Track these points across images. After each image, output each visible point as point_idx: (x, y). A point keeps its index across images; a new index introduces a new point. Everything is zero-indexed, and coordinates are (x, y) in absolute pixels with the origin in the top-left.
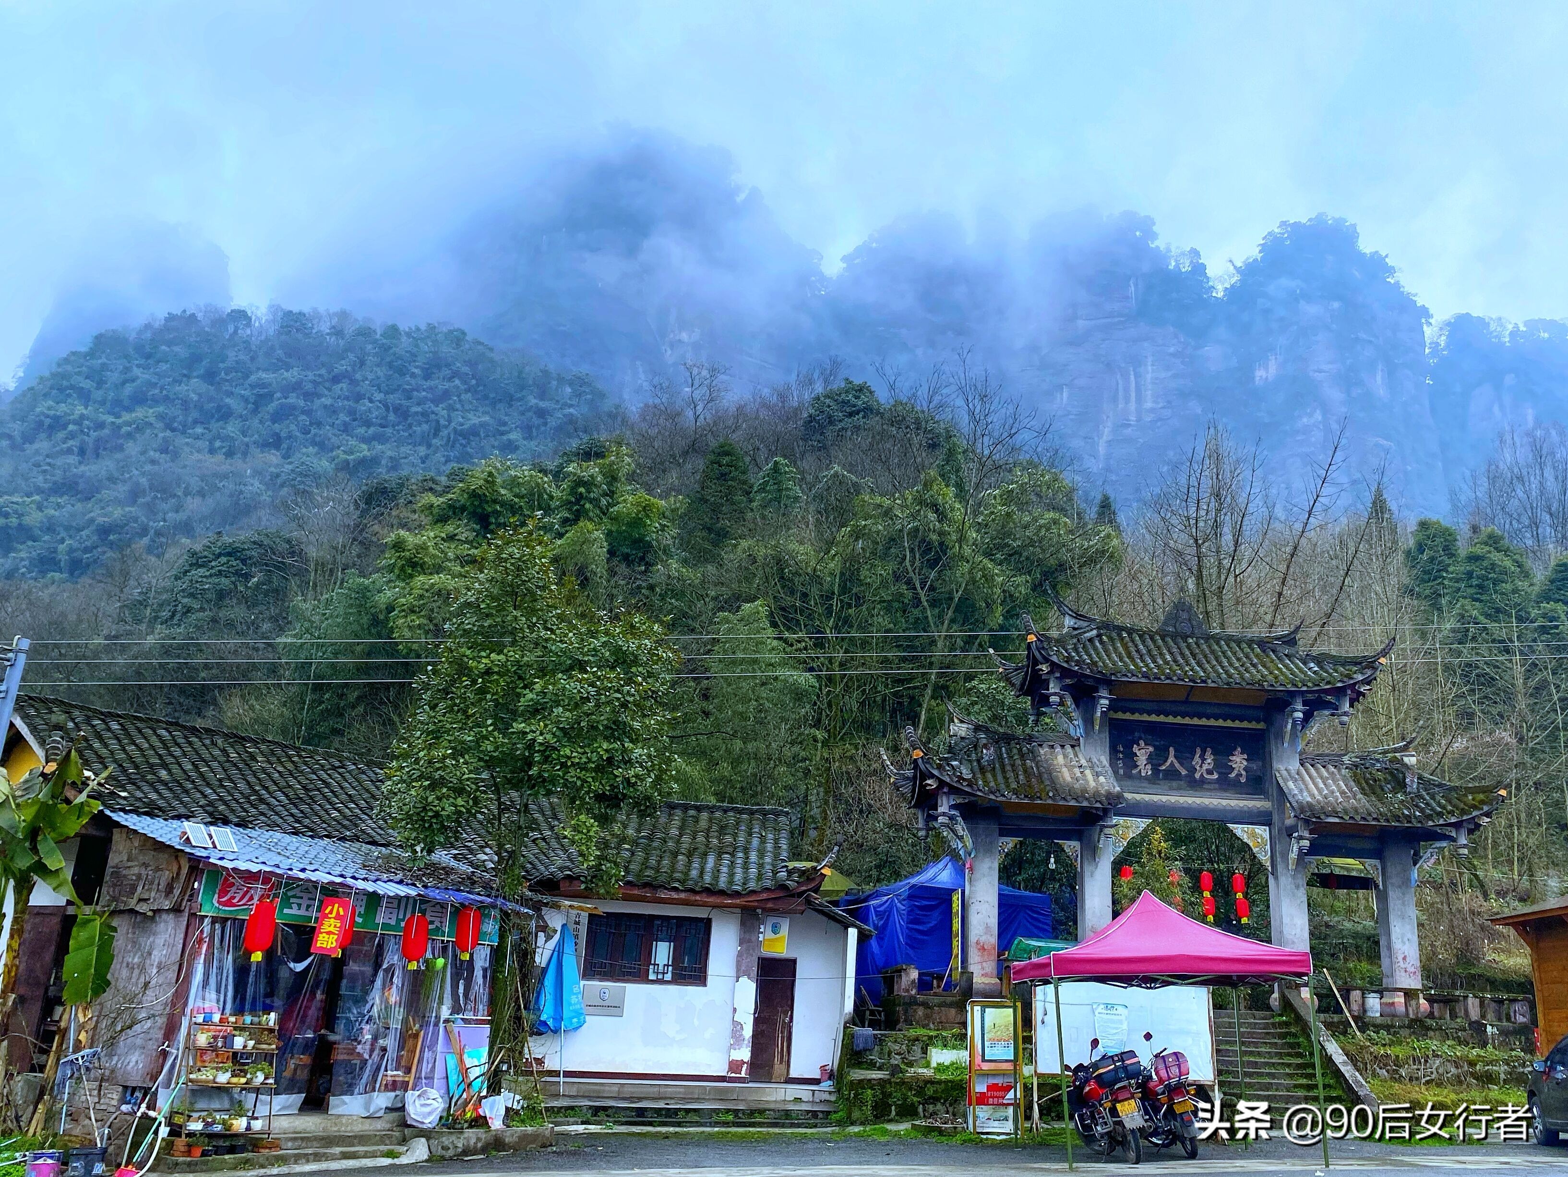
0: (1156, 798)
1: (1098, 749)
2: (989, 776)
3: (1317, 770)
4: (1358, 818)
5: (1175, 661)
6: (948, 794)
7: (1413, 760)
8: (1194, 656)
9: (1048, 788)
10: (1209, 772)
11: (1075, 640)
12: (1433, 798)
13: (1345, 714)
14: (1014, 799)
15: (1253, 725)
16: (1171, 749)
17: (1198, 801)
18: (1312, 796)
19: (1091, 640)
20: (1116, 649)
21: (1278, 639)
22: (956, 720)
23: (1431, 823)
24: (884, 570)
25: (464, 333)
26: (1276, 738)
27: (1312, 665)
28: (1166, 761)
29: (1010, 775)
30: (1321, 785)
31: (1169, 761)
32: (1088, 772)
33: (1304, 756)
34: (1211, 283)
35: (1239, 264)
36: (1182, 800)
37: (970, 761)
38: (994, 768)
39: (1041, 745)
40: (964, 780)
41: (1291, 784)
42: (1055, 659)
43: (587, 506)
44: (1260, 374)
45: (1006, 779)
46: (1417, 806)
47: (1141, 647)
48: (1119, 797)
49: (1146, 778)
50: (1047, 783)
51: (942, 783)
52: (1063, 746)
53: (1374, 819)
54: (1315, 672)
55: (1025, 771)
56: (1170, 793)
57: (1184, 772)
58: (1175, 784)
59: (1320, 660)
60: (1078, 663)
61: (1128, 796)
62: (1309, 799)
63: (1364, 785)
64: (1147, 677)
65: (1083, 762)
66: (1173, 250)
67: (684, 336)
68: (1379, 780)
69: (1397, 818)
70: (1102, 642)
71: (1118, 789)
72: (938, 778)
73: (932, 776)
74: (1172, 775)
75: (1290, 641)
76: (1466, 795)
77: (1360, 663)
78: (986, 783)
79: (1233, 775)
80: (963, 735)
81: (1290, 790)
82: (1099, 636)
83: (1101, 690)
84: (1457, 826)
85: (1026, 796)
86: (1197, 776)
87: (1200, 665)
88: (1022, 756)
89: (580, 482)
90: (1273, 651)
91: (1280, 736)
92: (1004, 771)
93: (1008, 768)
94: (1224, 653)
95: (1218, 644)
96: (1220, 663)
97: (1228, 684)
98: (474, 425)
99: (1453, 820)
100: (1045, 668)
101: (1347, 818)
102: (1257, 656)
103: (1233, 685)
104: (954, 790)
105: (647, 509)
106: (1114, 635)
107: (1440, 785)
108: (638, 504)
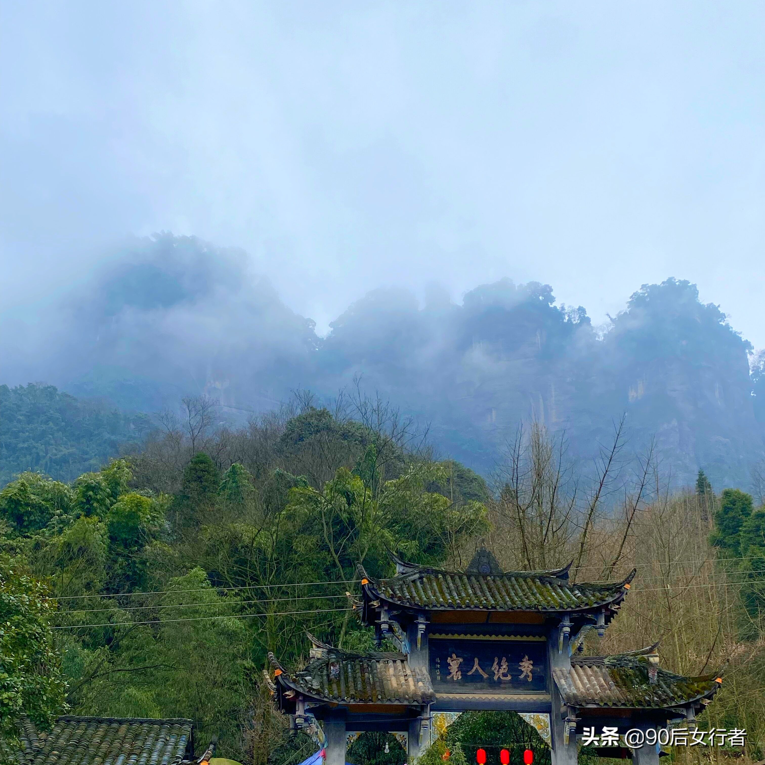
0: (464, 696)
1: (421, 662)
2: (334, 686)
3: (584, 670)
4: (610, 704)
5: (475, 593)
6: (304, 701)
7: (657, 660)
8: (490, 590)
9: (378, 693)
10: (505, 675)
11: (401, 582)
12: (669, 687)
13: (601, 627)
14: (352, 702)
15: (537, 639)
16: (476, 660)
17: (496, 697)
18: (577, 688)
19: (414, 581)
20: (432, 588)
21: (553, 574)
22: (314, 646)
23: (665, 706)
24: (312, 541)
25: (55, 389)
26: (553, 647)
27: (577, 592)
28: (472, 668)
29: (351, 684)
30: (586, 681)
31: (475, 668)
32: (410, 679)
33: (574, 660)
34: (594, 331)
35: (614, 317)
36: (484, 696)
37: (322, 676)
38: (339, 681)
39: (378, 662)
40: (314, 690)
41: (563, 681)
42: (382, 596)
43: (95, 505)
44: (632, 394)
45: (347, 687)
46: (656, 693)
47: (451, 585)
48: (431, 696)
49: (458, 682)
50: (378, 689)
51: (298, 694)
52: (394, 662)
53: (623, 704)
54: (578, 598)
55: (363, 681)
56: (475, 692)
57: (485, 676)
58: (479, 685)
59: (582, 588)
60: (400, 599)
61: (438, 695)
62: (575, 692)
63: (619, 679)
64: (452, 607)
65: (408, 672)
66: (566, 308)
67: (218, 385)
68: (630, 675)
69: (640, 703)
70: (422, 583)
71: (431, 690)
72: (294, 690)
73: (290, 689)
74: (476, 678)
75: (563, 575)
76: (692, 684)
77: (611, 589)
78: (331, 691)
79: (522, 676)
80: (319, 656)
81: (562, 685)
82: (421, 578)
83: (419, 618)
84: (687, 706)
85: (361, 700)
86: (496, 678)
87: (493, 596)
88: (363, 670)
89: (89, 487)
90: (550, 584)
91: (555, 645)
92: (347, 681)
93: (350, 679)
94: (513, 586)
95: (509, 580)
96: (509, 595)
97: (512, 609)
98: (65, 455)
99: (682, 702)
100: (375, 604)
101: (602, 704)
102: (537, 588)
103: (516, 609)
104: (306, 699)
105: (139, 505)
106: (432, 577)
107: (675, 677)
108: (132, 502)
